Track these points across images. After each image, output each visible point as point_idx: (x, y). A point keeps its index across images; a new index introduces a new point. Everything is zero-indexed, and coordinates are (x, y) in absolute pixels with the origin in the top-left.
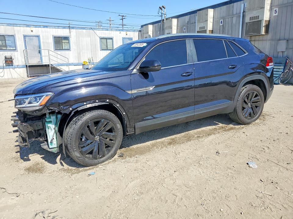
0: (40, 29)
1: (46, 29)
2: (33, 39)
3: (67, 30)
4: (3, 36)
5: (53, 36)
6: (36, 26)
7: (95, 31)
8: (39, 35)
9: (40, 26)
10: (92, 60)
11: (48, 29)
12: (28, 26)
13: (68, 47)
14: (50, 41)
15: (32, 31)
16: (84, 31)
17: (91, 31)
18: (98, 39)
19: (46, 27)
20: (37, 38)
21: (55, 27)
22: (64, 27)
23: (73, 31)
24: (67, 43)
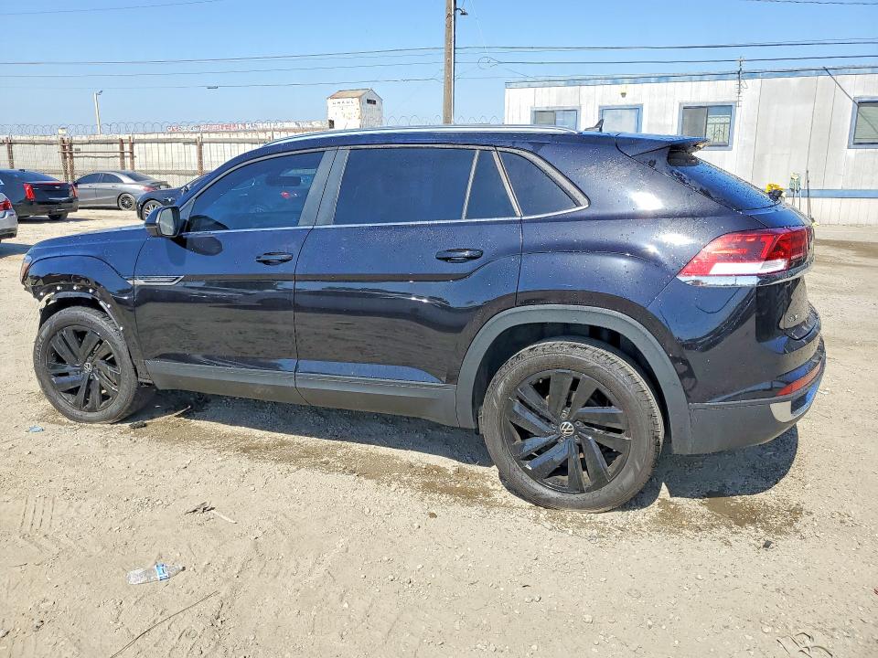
0: (645, 88)
1: (663, 86)
2: (621, 117)
3: (732, 84)
4: (553, 112)
5: (680, 104)
6: (635, 80)
7: (839, 78)
8: (642, 105)
9: (646, 79)
10: (803, 182)
11: (669, 84)
12: (615, 81)
13: (726, 137)
14: (669, 121)
15: (624, 95)
16: (794, 81)
17: (823, 79)
18: (849, 106)
19: (663, 80)
20: (634, 113)
21: (690, 77)
22: (722, 76)
23: (751, 85)
24: (725, 124)
